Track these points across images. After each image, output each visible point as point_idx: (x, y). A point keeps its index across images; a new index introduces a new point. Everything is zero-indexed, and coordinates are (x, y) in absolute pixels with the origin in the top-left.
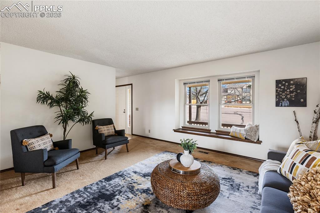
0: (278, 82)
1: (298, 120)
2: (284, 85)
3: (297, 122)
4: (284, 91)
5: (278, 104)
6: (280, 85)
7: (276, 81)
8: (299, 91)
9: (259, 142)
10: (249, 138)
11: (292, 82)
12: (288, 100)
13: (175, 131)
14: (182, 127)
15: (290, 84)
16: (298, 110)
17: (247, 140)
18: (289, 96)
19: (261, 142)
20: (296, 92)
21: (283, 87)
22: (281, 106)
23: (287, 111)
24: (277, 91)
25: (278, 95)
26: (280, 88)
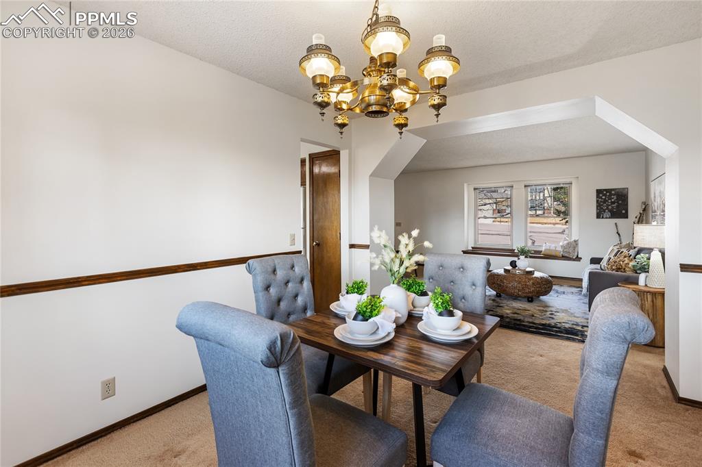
0: (599, 192)
1: (620, 232)
2: (605, 195)
3: (619, 234)
4: (605, 201)
5: (598, 217)
6: (601, 195)
7: (597, 190)
8: (620, 202)
9: (578, 259)
10: (566, 255)
11: (613, 192)
12: (610, 211)
13: (465, 252)
14: (472, 248)
15: (611, 195)
16: (620, 221)
17: (564, 258)
18: (610, 207)
19: (581, 258)
20: (618, 202)
21: (604, 197)
22: (603, 218)
23: (608, 223)
24: (597, 201)
25: (599, 206)
26: (601, 198)
